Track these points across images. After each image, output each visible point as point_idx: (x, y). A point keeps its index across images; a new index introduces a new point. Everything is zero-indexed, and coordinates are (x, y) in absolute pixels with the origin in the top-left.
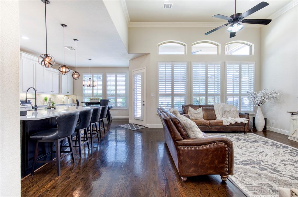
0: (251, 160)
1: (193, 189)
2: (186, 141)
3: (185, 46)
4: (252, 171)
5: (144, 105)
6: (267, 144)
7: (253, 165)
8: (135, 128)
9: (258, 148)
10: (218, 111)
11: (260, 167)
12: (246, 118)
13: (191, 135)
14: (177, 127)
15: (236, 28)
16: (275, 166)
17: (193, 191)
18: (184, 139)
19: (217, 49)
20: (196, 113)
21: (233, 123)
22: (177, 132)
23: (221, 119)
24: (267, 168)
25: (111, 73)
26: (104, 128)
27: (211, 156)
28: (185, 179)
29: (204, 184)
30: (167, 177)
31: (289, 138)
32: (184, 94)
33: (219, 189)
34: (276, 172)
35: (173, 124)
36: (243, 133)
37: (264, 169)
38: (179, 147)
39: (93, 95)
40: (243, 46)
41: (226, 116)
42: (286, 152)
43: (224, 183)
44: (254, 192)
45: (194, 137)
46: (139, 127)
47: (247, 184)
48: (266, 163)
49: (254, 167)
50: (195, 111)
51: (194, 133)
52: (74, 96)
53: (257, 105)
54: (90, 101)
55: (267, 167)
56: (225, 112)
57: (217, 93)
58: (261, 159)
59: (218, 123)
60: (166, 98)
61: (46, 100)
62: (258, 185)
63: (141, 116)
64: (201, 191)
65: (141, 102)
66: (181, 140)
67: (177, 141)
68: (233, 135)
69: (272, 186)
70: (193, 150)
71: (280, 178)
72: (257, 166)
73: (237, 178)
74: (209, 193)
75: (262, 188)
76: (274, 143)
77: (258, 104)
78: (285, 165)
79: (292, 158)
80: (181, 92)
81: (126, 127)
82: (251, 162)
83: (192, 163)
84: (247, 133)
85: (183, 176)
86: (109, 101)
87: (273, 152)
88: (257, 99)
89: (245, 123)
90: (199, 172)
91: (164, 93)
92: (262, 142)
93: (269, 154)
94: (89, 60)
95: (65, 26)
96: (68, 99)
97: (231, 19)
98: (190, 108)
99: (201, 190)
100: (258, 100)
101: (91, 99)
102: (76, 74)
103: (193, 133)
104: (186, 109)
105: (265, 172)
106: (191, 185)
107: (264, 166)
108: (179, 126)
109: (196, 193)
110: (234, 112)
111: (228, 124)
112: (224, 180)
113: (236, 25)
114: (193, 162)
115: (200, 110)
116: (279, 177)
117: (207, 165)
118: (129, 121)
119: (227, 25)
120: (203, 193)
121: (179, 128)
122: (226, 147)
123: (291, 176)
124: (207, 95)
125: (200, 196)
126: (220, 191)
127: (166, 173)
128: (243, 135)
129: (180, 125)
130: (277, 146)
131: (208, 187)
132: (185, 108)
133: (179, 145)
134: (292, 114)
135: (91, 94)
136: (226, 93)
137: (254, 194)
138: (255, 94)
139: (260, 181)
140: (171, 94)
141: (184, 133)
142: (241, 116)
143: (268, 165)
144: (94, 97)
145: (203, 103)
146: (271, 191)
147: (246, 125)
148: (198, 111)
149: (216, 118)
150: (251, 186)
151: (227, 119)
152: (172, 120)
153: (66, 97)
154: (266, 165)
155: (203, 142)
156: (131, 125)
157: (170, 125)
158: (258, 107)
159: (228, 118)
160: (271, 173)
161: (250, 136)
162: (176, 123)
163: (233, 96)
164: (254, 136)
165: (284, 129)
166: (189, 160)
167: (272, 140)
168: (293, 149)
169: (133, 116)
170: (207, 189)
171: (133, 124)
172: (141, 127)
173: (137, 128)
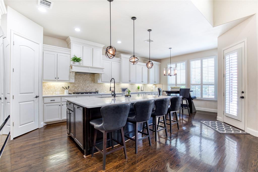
5: (242, 97)
8: (224, 129)
25: (195, 59)
26: (177, 122)
39: (176, 84)
46: (232, 129)
52: (160, 85)
54: (171, 90)
61: (138, 88)
63: (238, 115)
65: (238, 93)
81: (210, 126)
86: (191, 90)
94: (170, 49)
95: (135, 18)
96: (156, 87)
101: (172, 88)
102: (150, 63)
118: (217, 117)
135: (175, 83)
144: (177, 86)
153: (154, 86)
156: (220, 123)
169: (224, 112)
171: (224, 122)
172: (236, 130)
173: (228, 130)
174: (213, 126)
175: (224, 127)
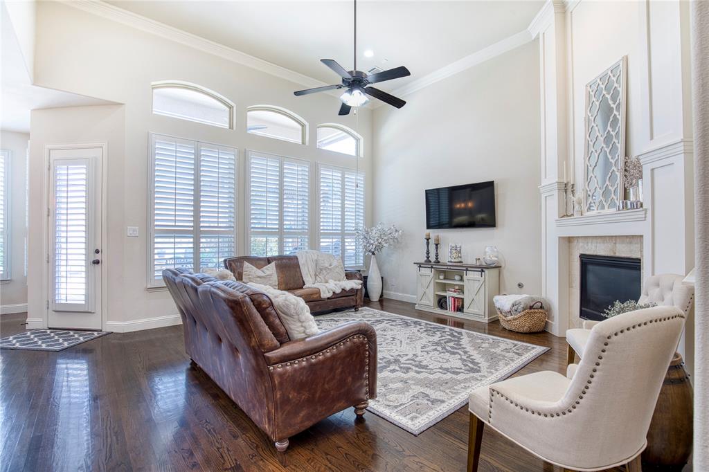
0: (384, 358)
1: (310, 462)
2: (286, 350)
3: (230, 108)
4: (394, 378)
5: (97, 262)
6: (394, 323)
7: (392, 367)
8: (61, 341)
9: (385, 334)
10: (306, 268)
11: (401, 368)
12: (359, 279)
13: (296, 331)
14: (265, 317)
15: (356, 99)
16: (418, 359)
17: (312, 464)
18: (282, 343)
19: (300, 133)
20: (264, 277)
21: (338, 291)
22: (267, 329)
23: (316, 285)
24: (410, 366)
27: (340, 370)
28: (285, 444)
29: (328, 439)
30: (236, 460)
31: (417, 307)
32: (227, 229)
33: (358, 436)
34: (423, 368)
35: (255, 310)
36: (353, 310)
37: (407, 370)
38: (271, 368)
40: (343, 137)
41: (322, 278)
42: (421, 330)
43: (360, 420)
44: (411, 415)
45: (303, 335)
46: (76, 336)
47: (396, 407)
48: (406, 358)
49: (393, 371)
50: (259, 273)
51: (304, 324)
53: (371, 254)
55: (408, 364)
56: (321, 270)
57: (301, 229)
58: (397, 353)
59: (312, 295)
60: (177, 240)
62: (411, 400)
63: (87, 300)
64: (328, 456)
65: (88, 255)
66: (276, 348)
67: (267, 354)
68: (337, 317)
69: (427, 395)
70: (304, 368)
71: (432, 377)
72: (397, 368)
73: (379, 401)
74: (346, 454)
75: (418, 405)
76: (401, 319)
77: (373, 250)
78: (428, 353)
79: (431, 339)
80: (220, 225)
82: (385, 362)
83: (301, 401)
84: (360, 309)
85: (281, 440)
87: (407, 336)
88: (372, 242)
89: (357, 290)
90: (317, 414)
91: (172, 226)
92: (386, 322)
93: (403, 340)
97: (349, 79)
98: (246, 264)
99: (327, 454)
100: (372, 244)
103: (300, 324)
104: (235, 267)
105: (411, 374)
106: (302, 454)
107: (405, 364)
108: (270, 314)
109: (319, 468)
110: (337, 270)
111: (330, 295)
112: (361, 413)
113: (357, 92)
114: (304, 397)
115: (271, 269)
116: (430, 376)
117: (332, 392)
118: (28, 321)
119: (340, 87)
120: (333, 460)
121: (271, 319)
122: (366, 343)
123: (440, 368)
124: (281, 233)
125: (330, 468)
126: (361, 438)
127: (228, 450)
128: (353, 314)
129: (273, 311)
130: (407, 324)
131: (337, 442)
132: (233, 264)
133: (272, 362)
134: (420, 267)
136: (319, 230)
137: (412, 419)
138: (367, 233)
139: (411, 393)
140: (192, 229)
141: (282, 329)
142: (349, 276)
143: (408, 360)
145: (273, 252)
146: (430, 403)
147: (359, 293)
148: (265, 271)
149: (304, 284)
150: (402, 407)
151: (327, 284)
152: (252, 301)
154: (408, 362)
155: (326, 341)
156: (40, 333)
157: (249, 313)
158: (373, 256)
159: (327, 282)
160: (419, 373)
161: (364, 312)
162: (264, 306)
163: (331, 237)
164: (371, 313)
165: (407, 293)
166: (296, 394)
167: (396, 315)
168: (426, 324)
169: (49, 302)
170: (338, 447)
171: (50, 329)
172: (86, 335)
173: (70, 340)
174: (29, 343)
175: (56, 337)
